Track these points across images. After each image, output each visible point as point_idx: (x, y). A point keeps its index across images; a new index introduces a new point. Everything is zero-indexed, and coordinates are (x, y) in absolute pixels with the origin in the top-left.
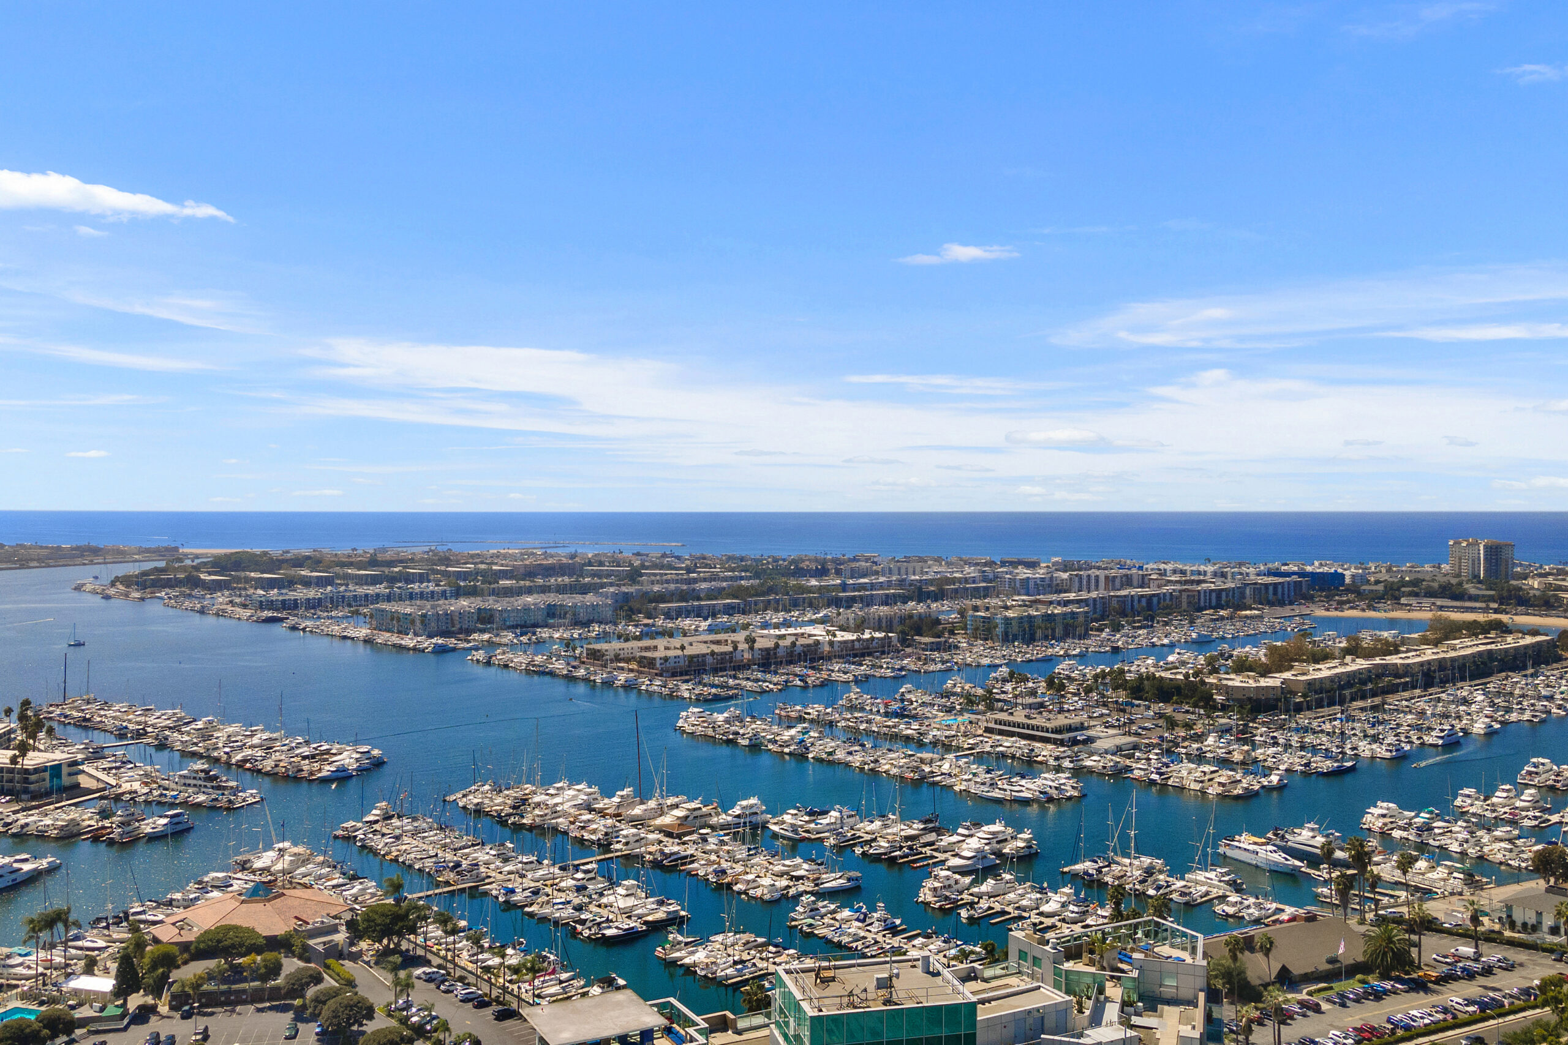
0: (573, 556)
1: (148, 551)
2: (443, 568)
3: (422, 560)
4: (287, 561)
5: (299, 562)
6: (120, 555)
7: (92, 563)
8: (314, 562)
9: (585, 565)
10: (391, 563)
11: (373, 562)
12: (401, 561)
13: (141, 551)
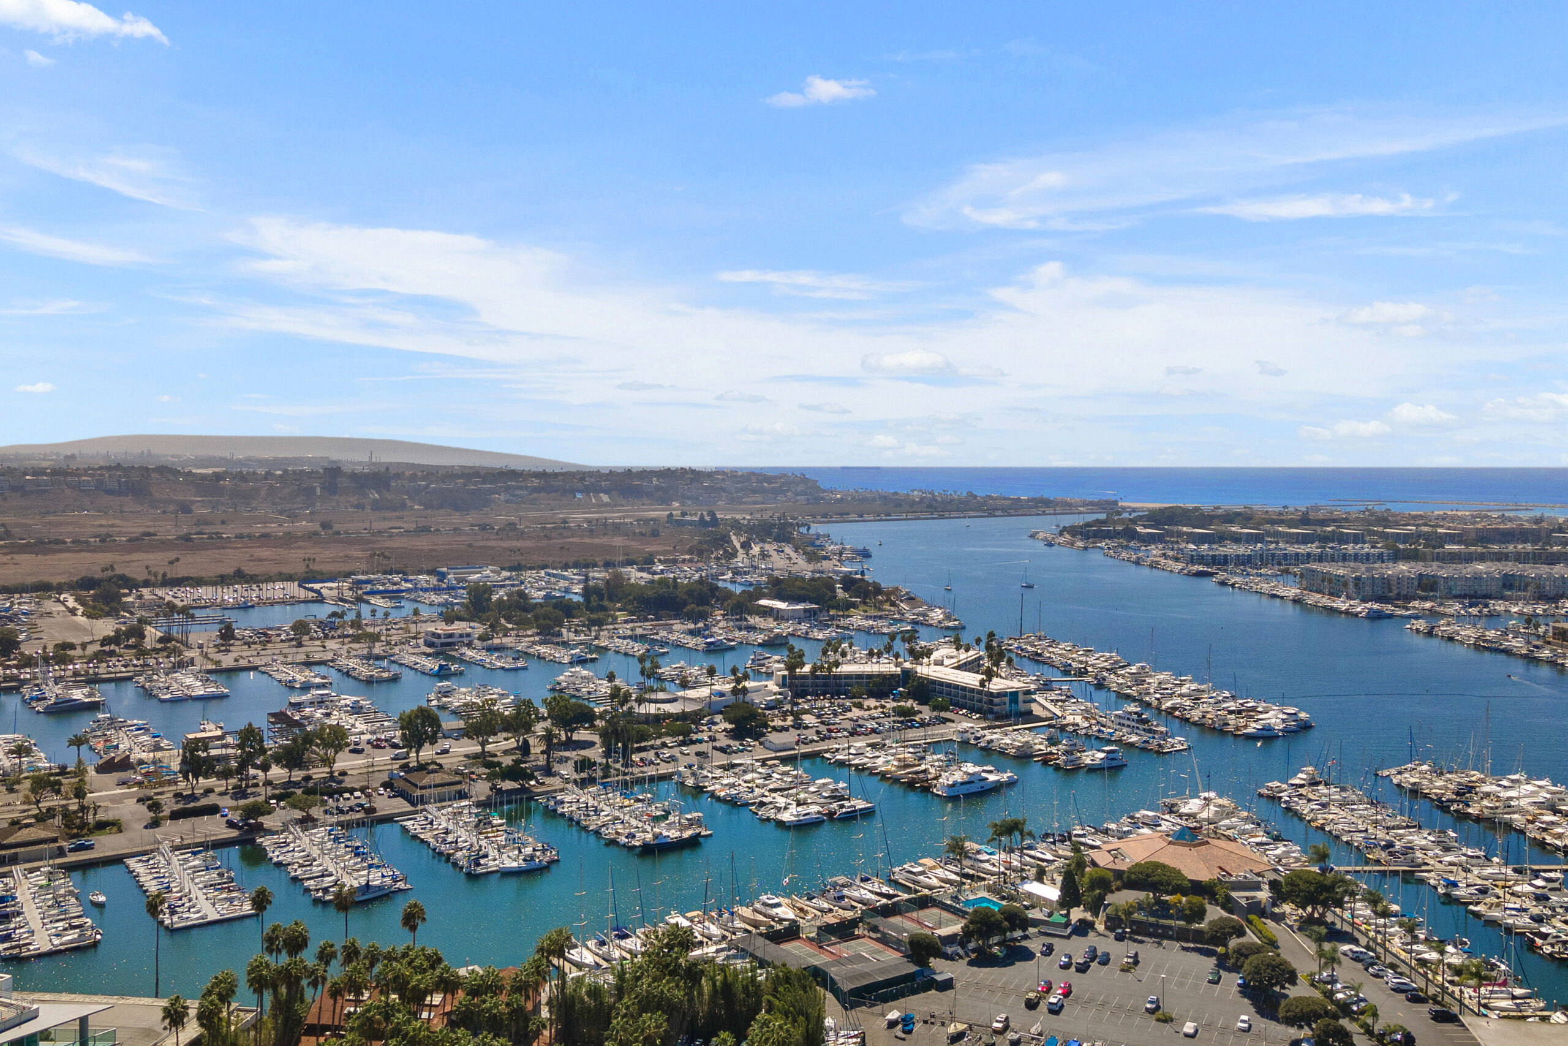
0: (1539, 521)
1: (1091, 504)
2: (1380, 529)
3: (1357, 519)
4: (1218, 516)
5: (1230, 518)
6: (1068, 507)
7: (1044, 514)
8: (1244, 518)
9: (1553, 531)
10: (1323, 523)
11: (1305, 521)
12: (1335, 521)
13: (1085, 504)
